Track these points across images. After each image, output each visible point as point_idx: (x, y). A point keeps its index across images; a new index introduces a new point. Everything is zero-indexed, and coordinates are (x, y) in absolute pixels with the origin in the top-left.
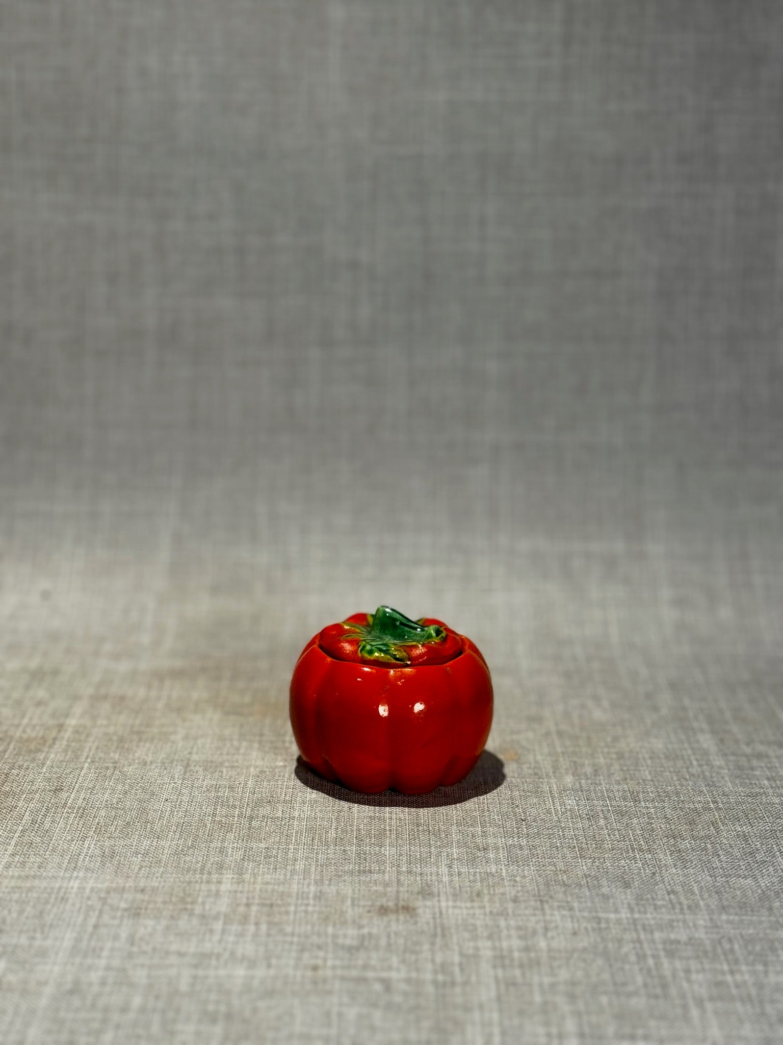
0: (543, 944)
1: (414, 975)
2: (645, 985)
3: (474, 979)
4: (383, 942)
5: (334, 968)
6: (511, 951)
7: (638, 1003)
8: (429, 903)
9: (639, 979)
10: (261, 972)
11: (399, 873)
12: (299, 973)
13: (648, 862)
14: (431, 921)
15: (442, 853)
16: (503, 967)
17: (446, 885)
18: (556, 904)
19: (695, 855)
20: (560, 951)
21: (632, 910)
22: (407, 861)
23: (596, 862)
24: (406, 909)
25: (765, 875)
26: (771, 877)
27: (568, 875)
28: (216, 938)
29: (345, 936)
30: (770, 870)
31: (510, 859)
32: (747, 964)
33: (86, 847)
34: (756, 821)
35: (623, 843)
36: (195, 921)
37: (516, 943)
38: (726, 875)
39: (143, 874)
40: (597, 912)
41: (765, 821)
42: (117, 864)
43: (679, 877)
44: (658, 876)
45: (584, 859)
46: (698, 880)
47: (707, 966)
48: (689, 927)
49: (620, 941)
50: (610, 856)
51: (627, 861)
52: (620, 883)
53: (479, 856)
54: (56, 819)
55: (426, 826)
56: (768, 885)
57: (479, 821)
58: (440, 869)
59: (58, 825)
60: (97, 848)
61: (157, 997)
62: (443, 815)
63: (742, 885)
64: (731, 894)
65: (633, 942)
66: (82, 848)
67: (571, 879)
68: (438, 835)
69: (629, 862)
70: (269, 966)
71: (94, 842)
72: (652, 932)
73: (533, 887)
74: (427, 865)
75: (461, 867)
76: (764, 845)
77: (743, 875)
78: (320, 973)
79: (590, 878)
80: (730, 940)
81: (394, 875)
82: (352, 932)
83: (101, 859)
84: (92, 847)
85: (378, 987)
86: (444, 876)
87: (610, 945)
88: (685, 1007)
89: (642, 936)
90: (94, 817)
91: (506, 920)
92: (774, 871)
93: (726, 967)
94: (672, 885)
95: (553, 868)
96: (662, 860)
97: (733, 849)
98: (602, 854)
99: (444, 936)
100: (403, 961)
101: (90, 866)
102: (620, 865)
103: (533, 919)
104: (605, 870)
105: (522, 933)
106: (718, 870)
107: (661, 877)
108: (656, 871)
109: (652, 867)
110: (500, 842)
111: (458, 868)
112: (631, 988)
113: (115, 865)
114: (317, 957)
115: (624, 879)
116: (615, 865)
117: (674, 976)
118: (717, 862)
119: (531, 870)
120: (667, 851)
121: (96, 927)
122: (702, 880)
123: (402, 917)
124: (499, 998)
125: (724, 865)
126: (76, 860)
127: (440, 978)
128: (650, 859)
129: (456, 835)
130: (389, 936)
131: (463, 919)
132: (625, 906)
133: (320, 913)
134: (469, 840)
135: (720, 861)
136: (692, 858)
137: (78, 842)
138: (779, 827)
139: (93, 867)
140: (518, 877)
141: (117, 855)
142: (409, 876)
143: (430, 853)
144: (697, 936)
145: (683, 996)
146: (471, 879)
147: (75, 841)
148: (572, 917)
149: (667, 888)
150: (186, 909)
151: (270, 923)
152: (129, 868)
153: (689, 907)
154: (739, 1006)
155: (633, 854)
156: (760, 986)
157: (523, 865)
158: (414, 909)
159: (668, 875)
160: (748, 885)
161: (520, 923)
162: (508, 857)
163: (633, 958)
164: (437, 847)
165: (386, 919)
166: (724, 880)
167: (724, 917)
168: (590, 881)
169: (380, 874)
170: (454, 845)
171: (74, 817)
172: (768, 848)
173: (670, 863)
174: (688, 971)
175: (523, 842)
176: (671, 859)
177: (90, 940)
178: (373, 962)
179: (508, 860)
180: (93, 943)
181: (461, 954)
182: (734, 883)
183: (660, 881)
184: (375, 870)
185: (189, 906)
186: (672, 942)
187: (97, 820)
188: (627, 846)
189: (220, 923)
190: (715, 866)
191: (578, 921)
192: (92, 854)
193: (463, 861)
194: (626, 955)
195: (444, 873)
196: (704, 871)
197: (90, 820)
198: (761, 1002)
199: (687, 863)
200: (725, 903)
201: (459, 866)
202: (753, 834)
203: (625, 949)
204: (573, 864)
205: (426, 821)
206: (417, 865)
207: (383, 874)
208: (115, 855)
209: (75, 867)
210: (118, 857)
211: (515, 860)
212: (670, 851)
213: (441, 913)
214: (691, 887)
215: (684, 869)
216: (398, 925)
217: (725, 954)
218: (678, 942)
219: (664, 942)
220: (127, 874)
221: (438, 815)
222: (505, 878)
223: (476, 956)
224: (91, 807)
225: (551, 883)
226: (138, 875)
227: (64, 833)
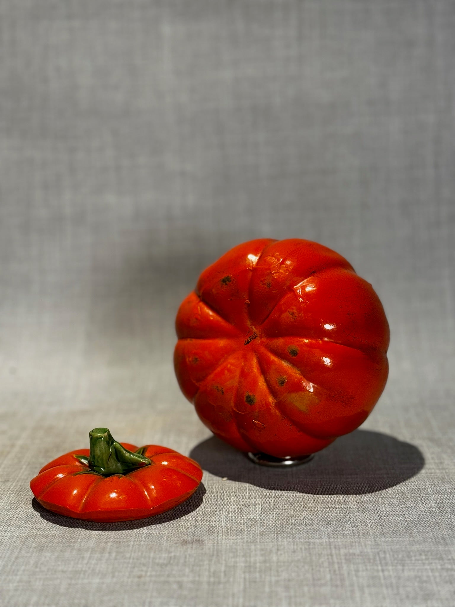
0: (275, 558)
1: (197, 579)
2: (331, 579)
3: (231, 579)
4: (182, 561)
5: (151, 576)
6: (255, 563)
7: (326, 590)
8: (212, 537)
9: (328, 577)
10: (108, 580)
11: (197, 520)
12: (130, 580)
13: (343, 509)
14: (212, 547)
15: (224, 509)
16: (250, 572)
17: (223, 527)
18: (285, 535)
19: (371, 504)
20: (284, 562)
21: (329, 537)
22: (202, 514)
23: (312, 510)
24: (198, 541)
25: (410, 515)
26: (414, 515)
27: (295, 518)
28: (85, 561)
29: (160, 558)
30: (414, 511)
31: (262, 511)
32: (393, 566)
33: (18, 513)
34: (409, 483)
35: (330, 499)
36: (74, 552)
37: (259, 558)
38: (387, 515)
39: (48, 527)
40: (309, 539)
41: (415, 483)
42: (34, 522)
43: (360, 517)
44: (348, 517)
45: (306, 509)
46: (371, 518)
47: (368, 568)
48: (361, 546)
49: (320, 555)
50: (321, 507)
51: (330, 509)
52: (325, 522)
53: (245, 509)
54: (3, 498)
55: (216, 493)
56: (411, 520)
57: (248, 490)
58: (221, 518)
59: (3, 501)
60: (24, 513)
61: (46, 597)
62: (227, 487)
63: (396, 520)
64: (389, 526)
65: (328, 555)
66: (15, 513)
67: (297, 520)
68: (223, 499)
69: (332, 510)
70: (113, 577)
71: (22, 510)
72: (339, 549)
73: (274, 526)
74: (214, 516)
75: (233, 516)
76: (412, 497)
77: (398, 515)
78: (143, 579)
79: (308, 520)
80: (385, 552)
81: (194, 522)
82: (164, 555)
83: (25, 520)
84: (21, 513)
85: (175, 586)
86: (223, 521)
87: (314, 558)
88: (352, 591)
89: (334, 552)
90: (25, 496)
91: (255, 545)
92: (416, 511)
93: (380, 568)
94: (355, 522)
95: (287, 515)
96: (352, 508)
97: (394, 500)
98: (316, 506)
99: (218, 556)
100: (192, 571)
101: (18, 523)
102: (326, 511)
103: (271, 544)
104: (317, 515)
105: (263, 552)
106: (383, 512)
107: (349, 518)
108: (347, 514)
109: (345, 512)
110: (258, 501)
111: (231, 517)
112: (323, 582)
113: (33, 522)
114: (142, 571)
115: (328, 519)
116: (323, 511)
117: (349, 574)
118: (383, 508)
119: (274, 516)
120: (355, 503)
121: (17, 558)
122: (373, 518)
123: (194, 546)
124: (245, 590)
125: (387, 509)
126: (11, 520)
127: (212, 580)
128: (344, 508)
129: (233, 498)
130: (186, 557)
131: (230, 546)
132: (326, 535)
133: (148, 545)
134: (240, 501)
135: (385, 507)
136: (369, 506)
137: (13, 510)
138: (423, 486)
139: (20, 524)
140: (266, 521)
141: (35, 517)
142: (202, 522)
143: (216, 509)
144: (365, 550)
145: (352, 585)
146: (238, 523)
147: (12, 509)
148: (294, 542)
149: (352, 524)
150: (70, 546)
151: (117, 552)
152: (40, 524)
153: (363, 535)
154: (385, 590)
155: (335, 505)
156: (399, 578)
157: (270, 514)
158: (203, 541)
159: (353, 516)
160: (400, 520)
161: (263, 547)
162: (261, 509)
163: (326, 564)
164: (221, 505)
165: (185, 547)
166: (386, 518)
167: (383, 539)
168: (308, 521)
169: (186, 522)
170: (231, 503)
171: (13, 496)
172: (415, 499)
173: (355, 510)
174: (357, 571)
175: (271, 500)
176: (357, 507)
177: (11, 566)
178: (174, 572)
179: (261, 511)
180: (14, 567)
181: (226, 566)
182: (392, 520)
183: (348, 520)
184: (183, 520)
185: (72, 544)
186: (350, 555)
187: (26, 497)
188: (332, 500)
189: (89, 553)
190: (382, 510)
191: (297, 544)
192: (20, 516)
193: (235, 513)
194: (322, 563)
195: (223, 520)
196: (375, 514)
197: (22, 497)
198: (398, 587)
199: (365, 509)
200: (385, 531)
201: (232, 516)
202: (407, 491)
203: (322, 560)
204: (299, 512)
205: (216, 491)
206: (207, 516)
207: (187, 522)
208: (34, 517)
209: (9, 524)
210: (35, 518)
211: (265, 511)
212: (357, 503)
213: (218, 542)
214: (366, 523)
215: (363, 513)
216: (192, 551)
217: (380, 560)
218: (354, 554)
219: (346, 555)
220: (39, 527)
221: (224, 487)
222: (258, 521)
223: (235, 567)
224: (24, 490)
225: (284, 523)
226: (46, 528)
227: (6, 505)
